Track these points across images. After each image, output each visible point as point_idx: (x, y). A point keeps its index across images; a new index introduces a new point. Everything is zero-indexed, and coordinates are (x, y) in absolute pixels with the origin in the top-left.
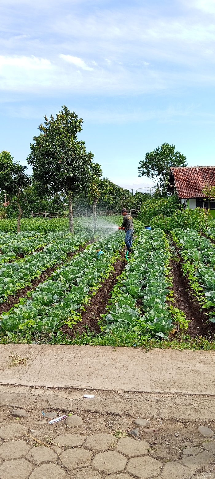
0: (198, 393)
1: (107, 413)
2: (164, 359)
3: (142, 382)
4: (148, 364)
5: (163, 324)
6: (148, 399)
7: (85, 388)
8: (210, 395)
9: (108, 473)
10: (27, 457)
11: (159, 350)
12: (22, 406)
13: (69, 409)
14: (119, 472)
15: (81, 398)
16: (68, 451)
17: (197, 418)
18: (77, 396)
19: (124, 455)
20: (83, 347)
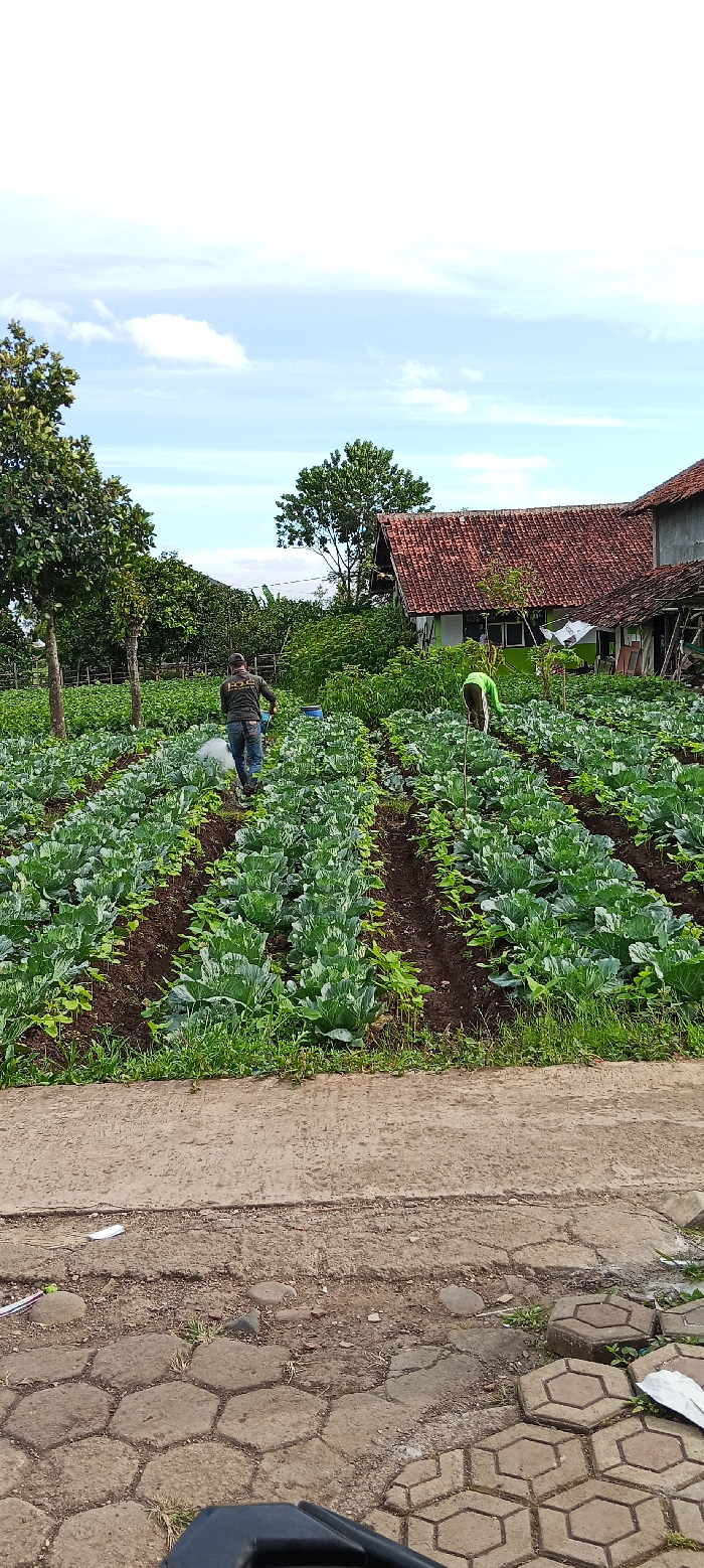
0: (445, 1194)
1: (164, 1276)
2: (345, 1104)
3: (274, 1176)
4: (297, 1124)
5: (349, 1002)
6: (291, 1224)
7: (94, 1209)
8: (479, 1196)
9: (160, 1443)
11: (332, 1078)
13: (40, 1275)
16: (36, 1396)
17: (437, 1263)
18: (65, 1236)
19: (210, 1388)
20: (93, 1089)
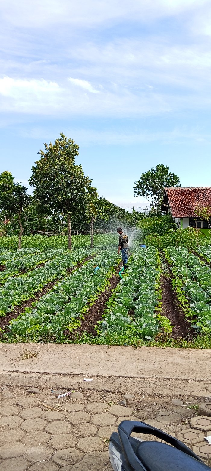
0: (174, 378)
1: (102, 390)
2: (149, 354)
3: (130, 370)
4: (136, 358)
5: (151, 329)
6: (135, 382)
7: (85, 374)
8: (184, 379)
9: (102, 426)
10: (42, 417)
11: (145, 347)
12: (36, 386)
13: (72, 388)
14: (111, 425)
15: (82, 381)
16: (72, 413)
17: (171, 393)
18: (77, 380)
19: (114, 415)
20: (83, 345)
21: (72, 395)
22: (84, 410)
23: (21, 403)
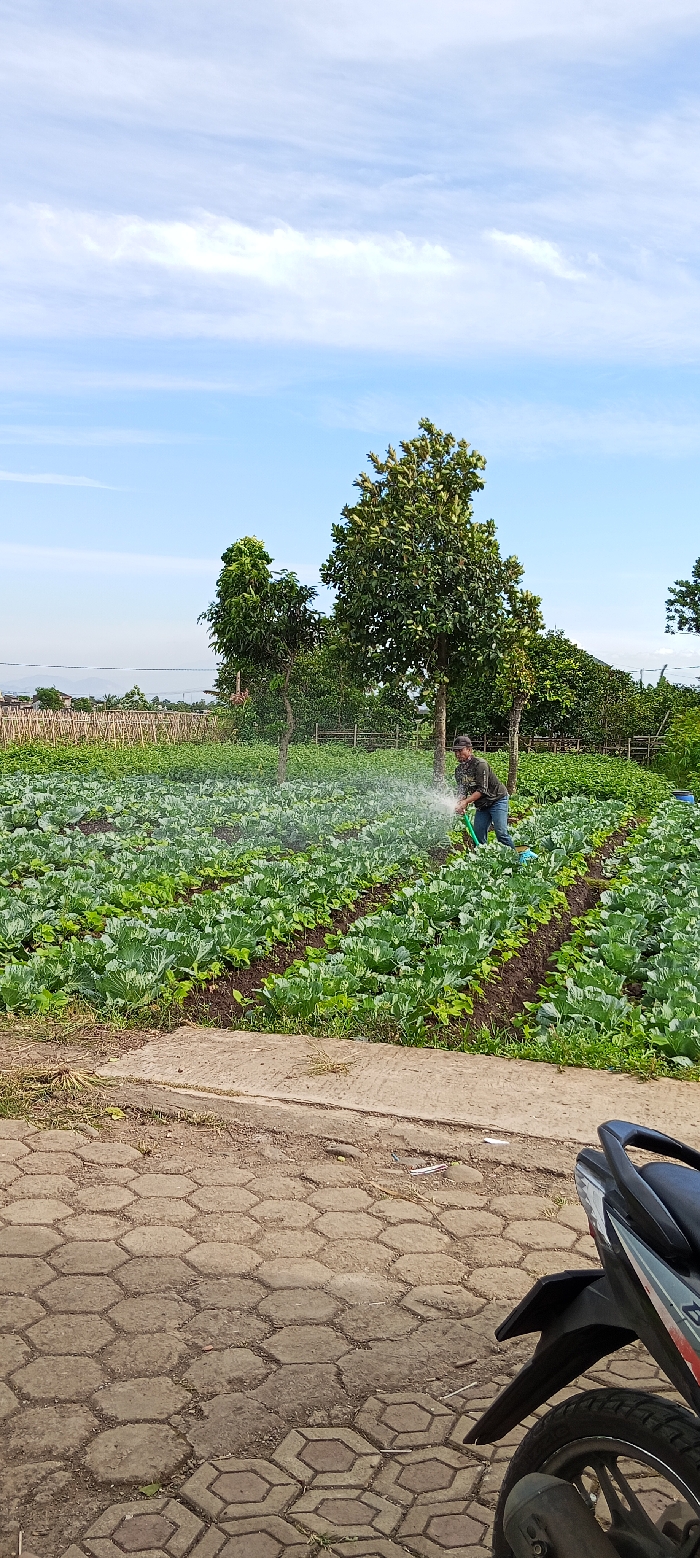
5: (693, 1035)
7: (487, 1127)
9: (536, 1247)
10: (370, 1210)
12: (350, 1140)
13: (451, 1154)
14: (561, 1249)
15: (479, 1142)
19: (571, 1228)
20: (481, 1057)
21: (451, 1172)
22: (485, 1208)
23: (309, 1173)
